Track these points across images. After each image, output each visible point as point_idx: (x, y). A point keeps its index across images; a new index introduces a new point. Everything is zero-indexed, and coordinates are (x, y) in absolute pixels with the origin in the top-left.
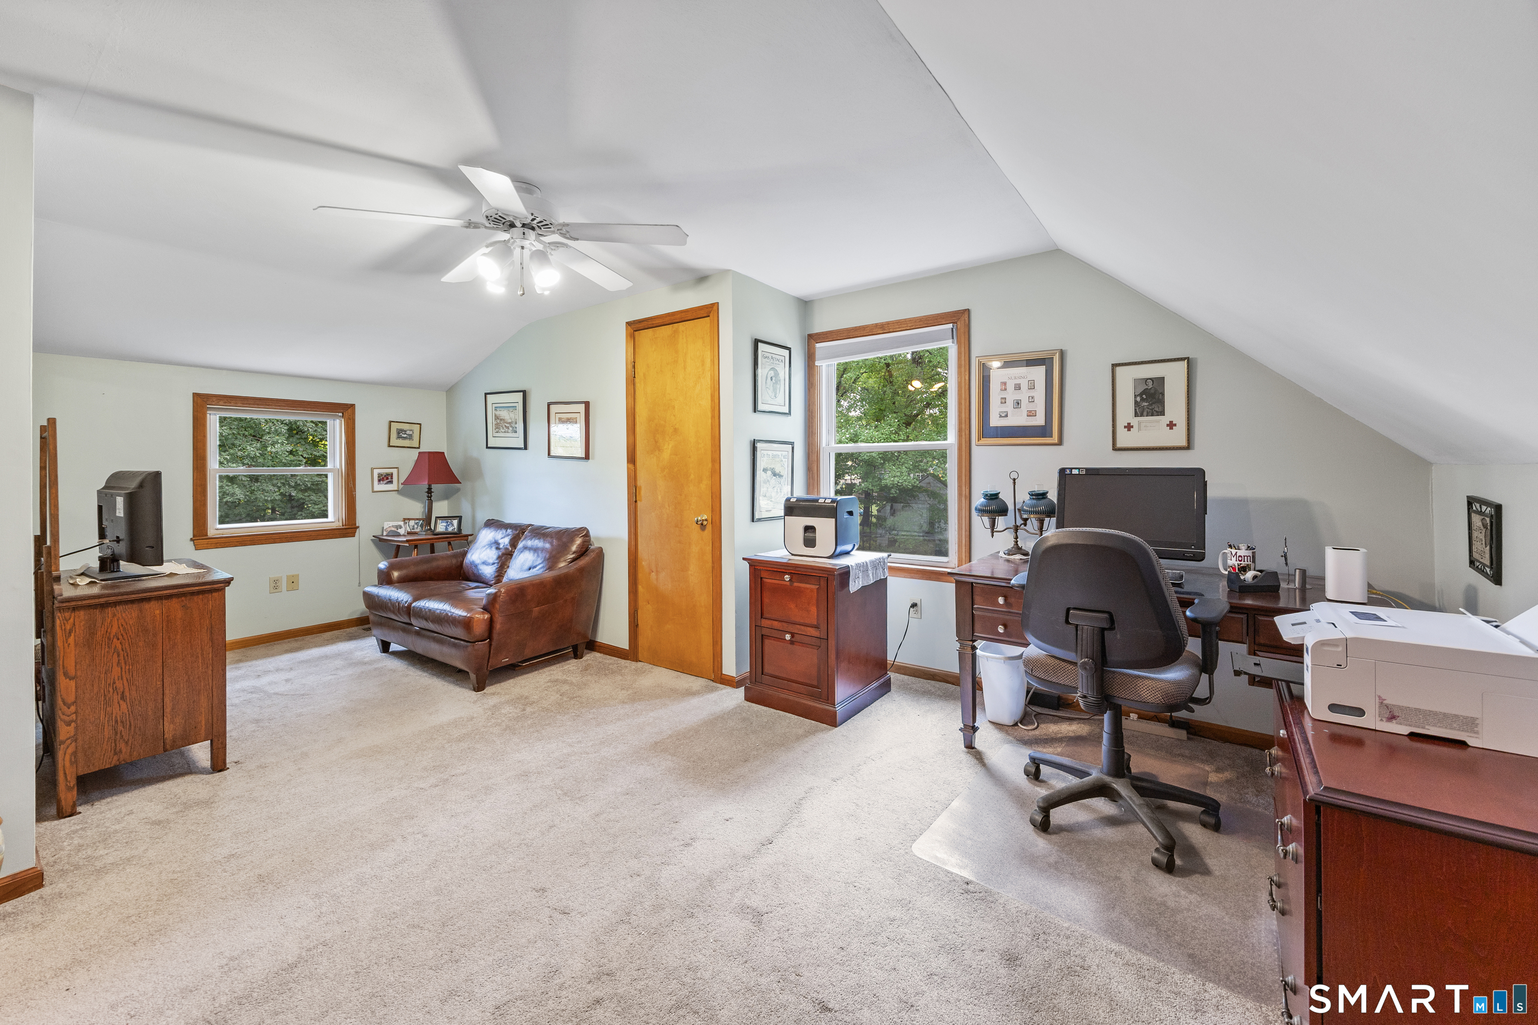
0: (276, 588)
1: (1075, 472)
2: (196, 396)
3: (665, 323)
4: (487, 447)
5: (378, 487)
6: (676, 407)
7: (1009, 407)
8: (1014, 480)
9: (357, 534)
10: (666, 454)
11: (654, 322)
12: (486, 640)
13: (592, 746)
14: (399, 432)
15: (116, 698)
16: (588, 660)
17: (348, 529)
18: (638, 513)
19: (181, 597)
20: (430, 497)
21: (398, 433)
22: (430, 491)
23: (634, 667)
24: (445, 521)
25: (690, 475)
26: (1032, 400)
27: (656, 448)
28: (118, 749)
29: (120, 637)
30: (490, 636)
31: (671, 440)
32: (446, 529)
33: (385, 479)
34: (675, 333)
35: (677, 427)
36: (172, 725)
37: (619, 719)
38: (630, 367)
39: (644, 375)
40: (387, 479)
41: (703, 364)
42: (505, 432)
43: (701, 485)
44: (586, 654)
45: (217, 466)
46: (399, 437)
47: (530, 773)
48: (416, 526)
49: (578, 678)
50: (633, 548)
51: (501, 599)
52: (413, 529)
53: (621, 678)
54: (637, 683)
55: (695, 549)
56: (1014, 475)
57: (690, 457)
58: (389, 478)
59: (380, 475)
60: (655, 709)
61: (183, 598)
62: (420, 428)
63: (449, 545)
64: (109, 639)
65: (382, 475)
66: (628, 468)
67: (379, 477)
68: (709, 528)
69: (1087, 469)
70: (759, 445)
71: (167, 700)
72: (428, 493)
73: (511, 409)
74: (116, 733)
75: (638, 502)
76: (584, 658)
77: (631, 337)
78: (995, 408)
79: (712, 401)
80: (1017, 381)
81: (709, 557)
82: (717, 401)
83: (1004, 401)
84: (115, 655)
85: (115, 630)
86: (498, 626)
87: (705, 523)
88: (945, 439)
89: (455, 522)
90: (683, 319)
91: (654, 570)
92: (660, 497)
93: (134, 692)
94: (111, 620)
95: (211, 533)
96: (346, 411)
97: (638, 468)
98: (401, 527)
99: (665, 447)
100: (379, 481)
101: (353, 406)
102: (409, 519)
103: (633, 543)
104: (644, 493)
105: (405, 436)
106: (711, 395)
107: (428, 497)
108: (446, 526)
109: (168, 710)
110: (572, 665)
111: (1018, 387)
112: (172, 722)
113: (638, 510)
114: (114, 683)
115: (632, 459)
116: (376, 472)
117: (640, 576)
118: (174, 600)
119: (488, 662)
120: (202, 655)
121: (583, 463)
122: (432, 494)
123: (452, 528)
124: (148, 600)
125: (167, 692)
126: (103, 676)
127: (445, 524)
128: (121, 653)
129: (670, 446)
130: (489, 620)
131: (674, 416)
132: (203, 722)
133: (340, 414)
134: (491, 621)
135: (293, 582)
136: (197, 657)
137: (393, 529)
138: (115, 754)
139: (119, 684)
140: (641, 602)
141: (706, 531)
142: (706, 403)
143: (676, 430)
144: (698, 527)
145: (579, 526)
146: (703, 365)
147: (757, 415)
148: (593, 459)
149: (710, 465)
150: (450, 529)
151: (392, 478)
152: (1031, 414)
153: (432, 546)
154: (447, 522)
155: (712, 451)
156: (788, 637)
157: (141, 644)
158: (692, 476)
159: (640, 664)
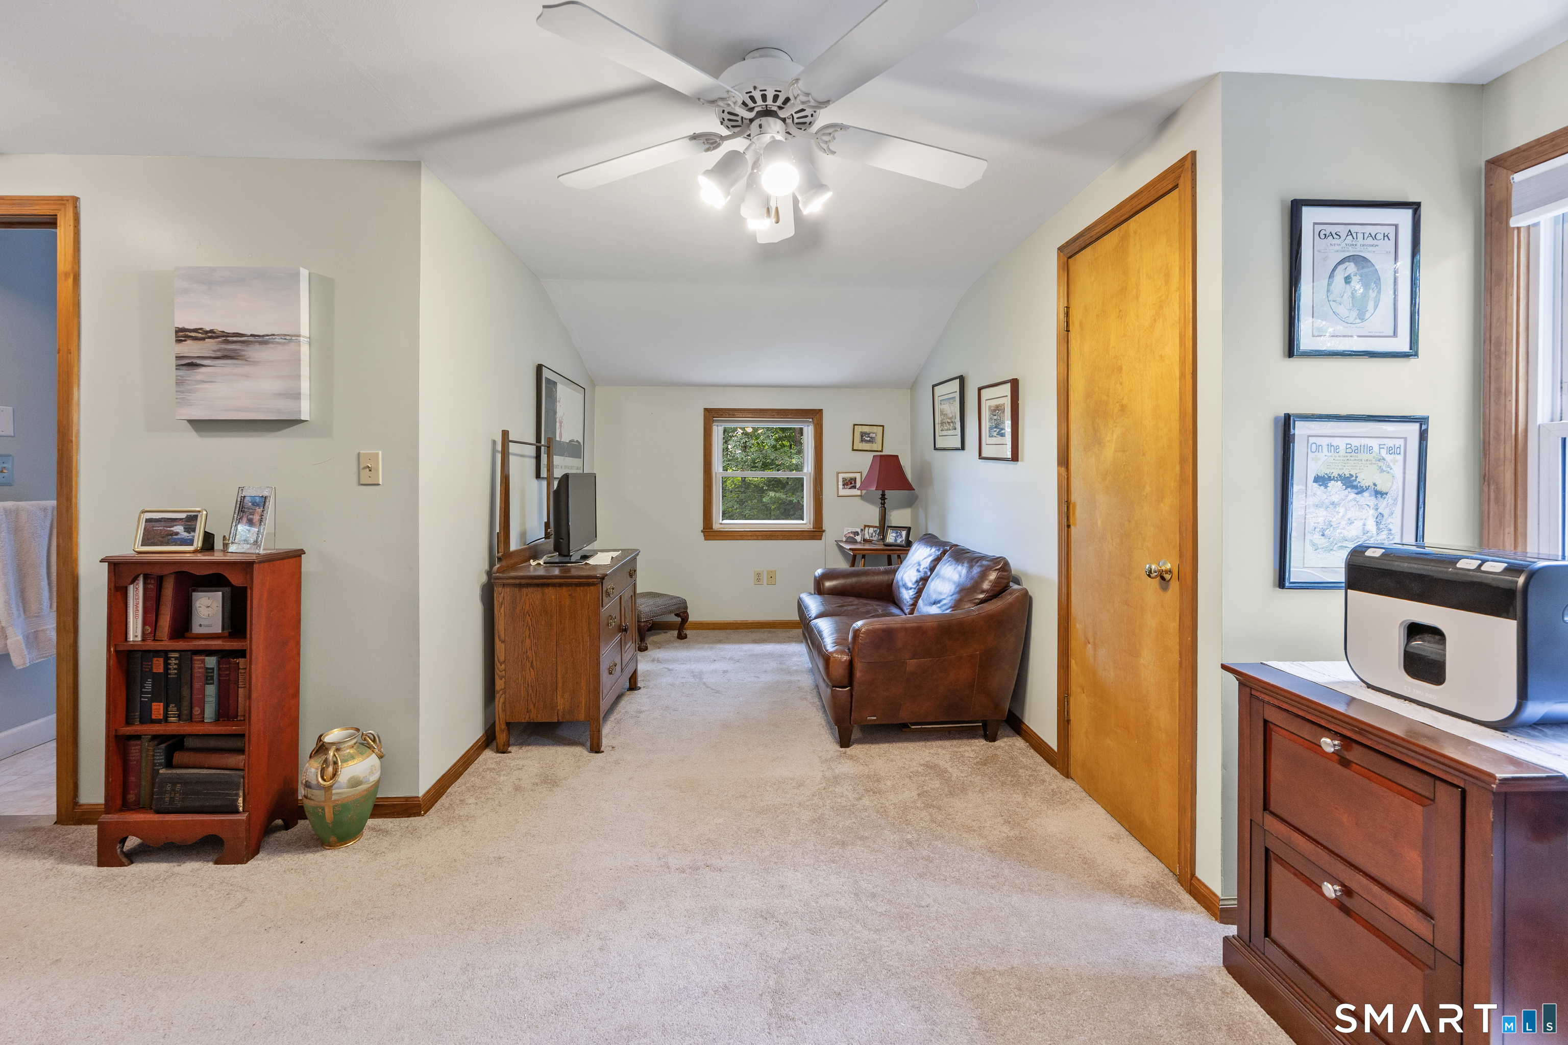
0: (759, 580)
2: (706, 410)
3: (1108, 228)
4: (935, 449)
5: (843, 492)
6: (1124, 368)
9: (823, 537)
10: (1109, 452)
11: (1093, 233)
12: (847, 687)
13: (882, 914)
14: (863, 434)
15: (528, 665)
16: (1000, 747)
17: (816, 533)
18: (1072, 544)
19: (569, 586)
20: (883, 504)
21: (862, 436)
22: (883, 498)
23: (1054, 786)
24: (895, 532)
25: (1144, 486)
27: (1095, 440)
28: (529, 709)
29: (530, 614)
30: (850, 683)
31: (1116, 427)
32: (896, 540)
33: (849, 483)
34: (1125, 238)
35: (1124, 402)
36: (562, 699)
37: (958, 881)
38: (1062, 315)
39: (1081, 323)
40: (851, 483)
41: (1167, 276)
42: (947, 430)
43: (1162, 505)
44: (1003, 737)
45: (721, 470)
46: (862, 440)
47: (773, 917)
48: (874, 534)
49: (963, 775)
50: (1064, 598)
51: (860, 641)
52: (872, 537)
53: (1020, 798)
54: (1038, 820)
55: (1151, 622)
57: (1144, 455)
58: (853, 482)
59: (844, 479)
60: (1030, 890)
61: (570, 588)
62: (883, 430)
63: (898, 558)
64: (524, 615)
65: (846, 479)
66: (1059, 475)
67: (843, 481)
68: (1174, 585)
70: (1300, 430)
71: (559, 676)
72: (882, 500)
73: (951, 401)
74: (528, 695)
75: (1072, 527)
76: (997, 743)
77: (1063, 269)
79: (1181, 345)
81: (1173, 642)
82: (1189, 344)
84: (527, 630)
85: (527, 608)
86: (858, 674)
87: (1168, 577)
89: (904, 533)
90: (1134, 210)
91: (1091, 640)
92: (1099, 523)
93: (539, 663)
94: (525, 600)
95: (716, 526)
96: (815, 415)
97: (1072, 474)
98: (858, 534)
99: (1108, 438)
100: (844, 485)
101: (821, 411)
102: (869, 527)
103: (1064, 591)
104: (1080, 513)
105: (868, 439)
106: (1180, 334)
107: (882, 504)
108: (896, 537)
109: (560, 685)
110: (975, 748)
112: (562, 696)
113: (1072, 540)
114: (527, 652)
115: (1064, 460)
116: (841, 476)
117: (1073, 644)
118: (564, 589)
119: (851, 716)
120: (583, 642)
121: (1011, 466)
122: (886, 501)
123: (900, 540)
124: (547, 585)
125: (559, 668)
126: (520, 644)
127: (894, 535)
128: (531, 627)
129: (1115, 436)
130: (847, 664)
131: (1121, 384)
132: (583, 703)
133: (811, 420)
134: (851, 664)
135: (772, 576)
136: (579, 643)
137: (852, 535)
138: (527, 712)
139: (529, 654)
140: (1075, 688)
141: (1169, 593)
142: (1172, 350)
143: (1123, 408)
144: (1155, 583)
145: (998, 555)
146: (1167, 282)
147: (1296, 364)
148: (1022, 460)
149: (1178, 468)
150: (899, 541)
151: (855, 483)
153: (889, 557)
154: (897, 533)
155: (1181, 442)
156: (1330, 890)
157: (543, 622)
158: (1148, 489)
159: (1069, 784)
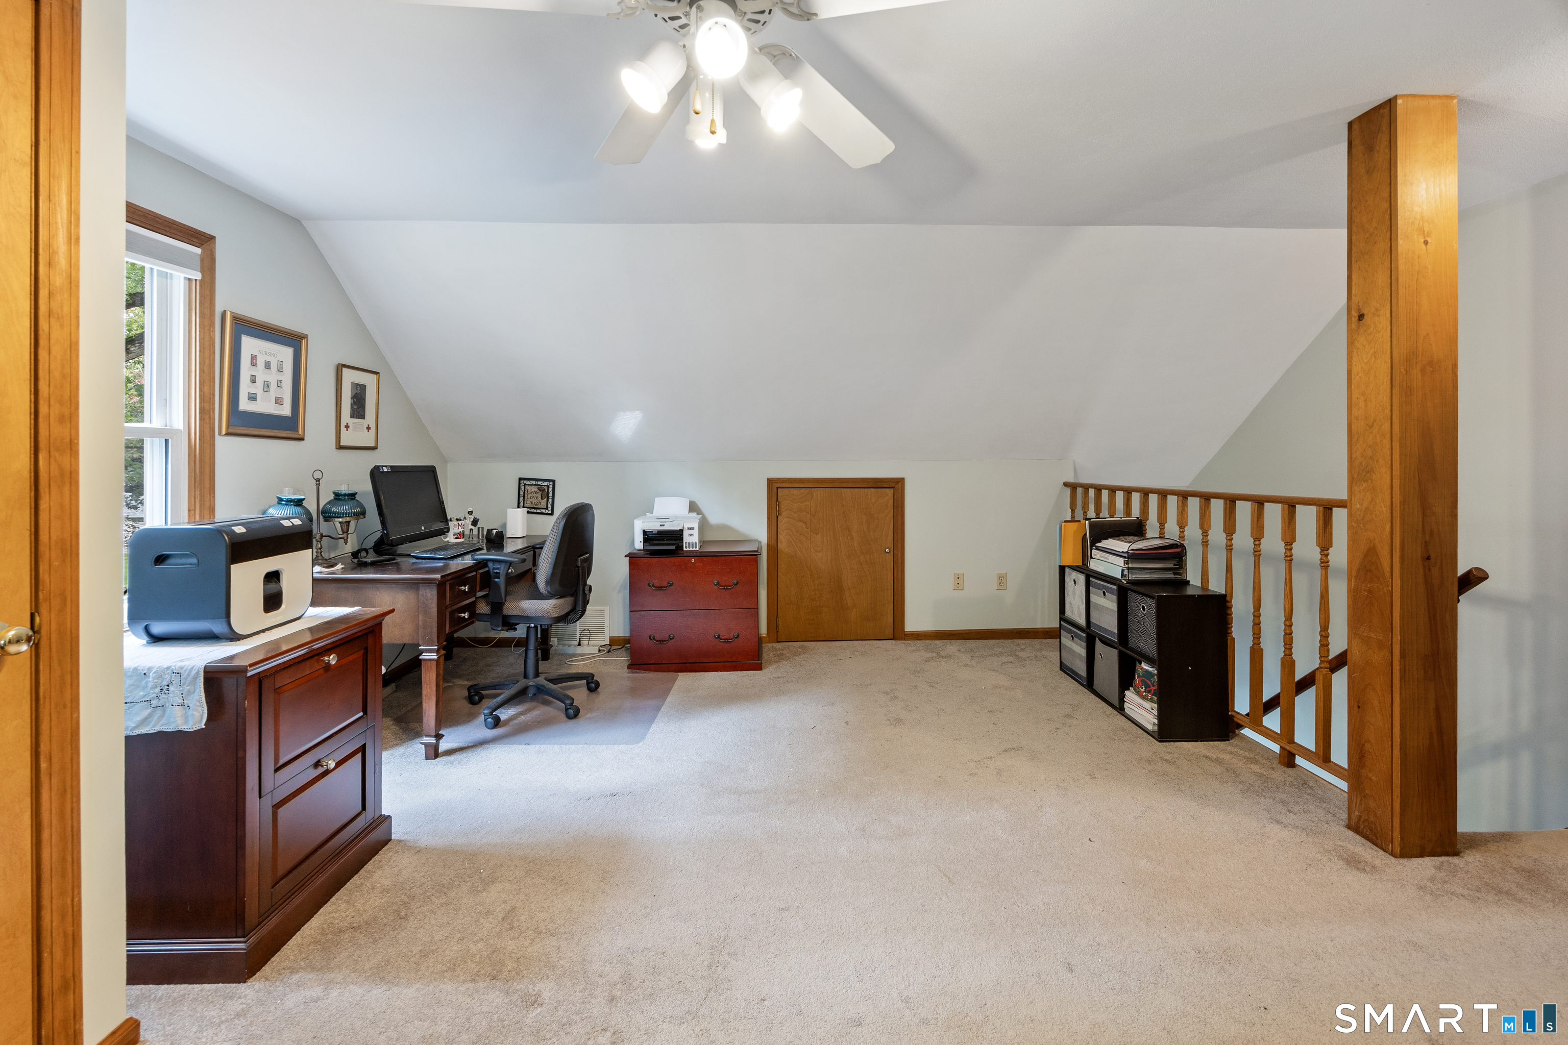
1: (385, 469)
7: (258, 389)
8: (318, 480)
26: (279, 384)
56: (318, 475)
69: (392, 467)
78: (245, 388)
80: (269, 359)
83: (253, 380)
88: (142, 421)
111: (268, 365)
152: (279, 401)
